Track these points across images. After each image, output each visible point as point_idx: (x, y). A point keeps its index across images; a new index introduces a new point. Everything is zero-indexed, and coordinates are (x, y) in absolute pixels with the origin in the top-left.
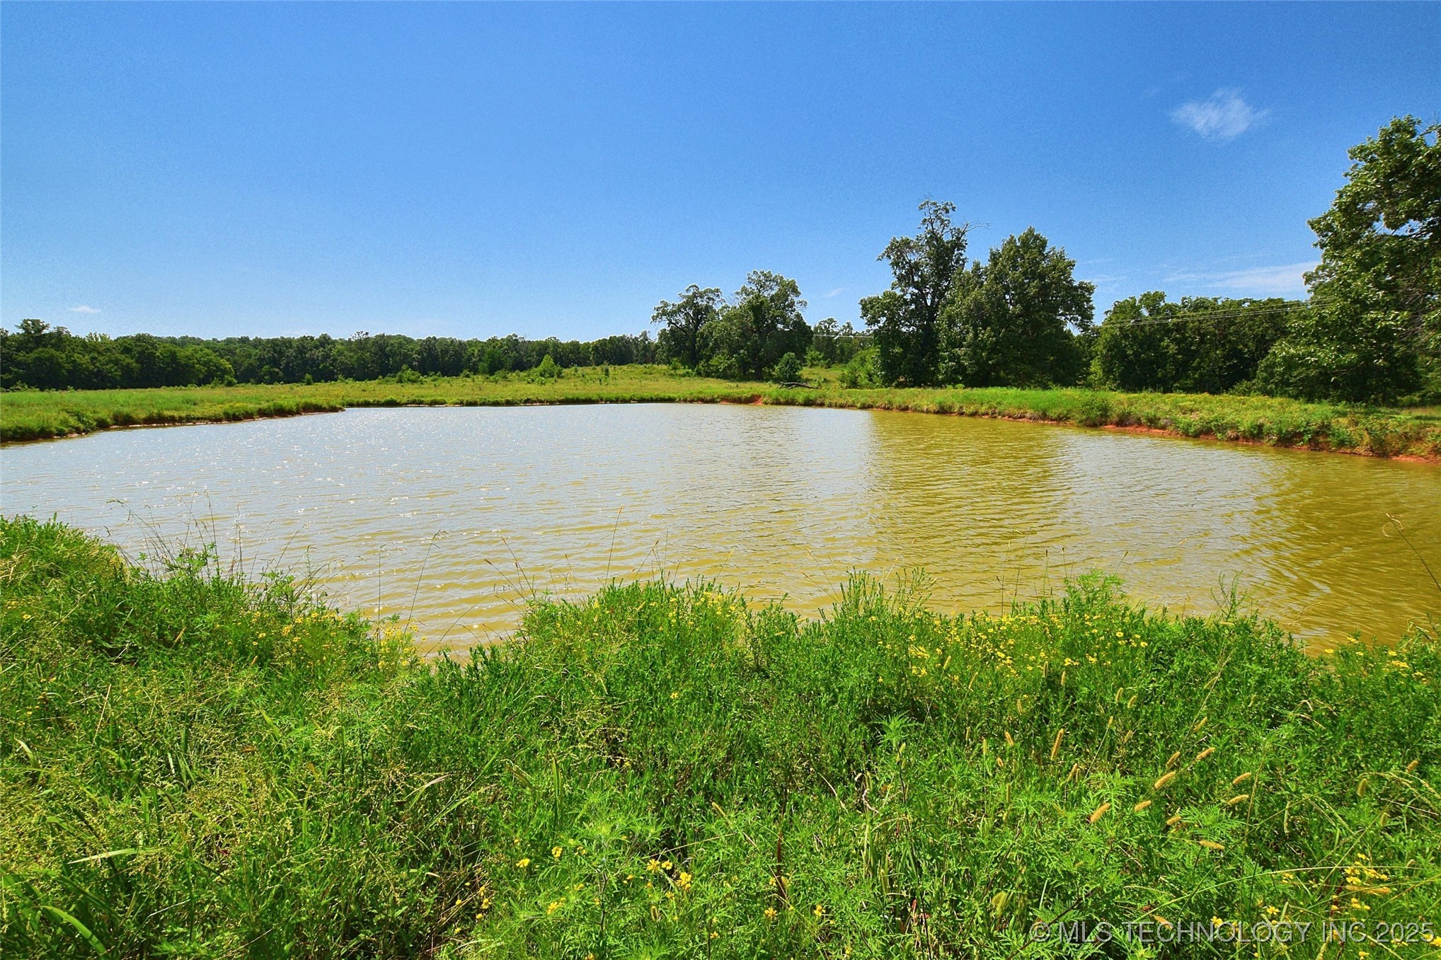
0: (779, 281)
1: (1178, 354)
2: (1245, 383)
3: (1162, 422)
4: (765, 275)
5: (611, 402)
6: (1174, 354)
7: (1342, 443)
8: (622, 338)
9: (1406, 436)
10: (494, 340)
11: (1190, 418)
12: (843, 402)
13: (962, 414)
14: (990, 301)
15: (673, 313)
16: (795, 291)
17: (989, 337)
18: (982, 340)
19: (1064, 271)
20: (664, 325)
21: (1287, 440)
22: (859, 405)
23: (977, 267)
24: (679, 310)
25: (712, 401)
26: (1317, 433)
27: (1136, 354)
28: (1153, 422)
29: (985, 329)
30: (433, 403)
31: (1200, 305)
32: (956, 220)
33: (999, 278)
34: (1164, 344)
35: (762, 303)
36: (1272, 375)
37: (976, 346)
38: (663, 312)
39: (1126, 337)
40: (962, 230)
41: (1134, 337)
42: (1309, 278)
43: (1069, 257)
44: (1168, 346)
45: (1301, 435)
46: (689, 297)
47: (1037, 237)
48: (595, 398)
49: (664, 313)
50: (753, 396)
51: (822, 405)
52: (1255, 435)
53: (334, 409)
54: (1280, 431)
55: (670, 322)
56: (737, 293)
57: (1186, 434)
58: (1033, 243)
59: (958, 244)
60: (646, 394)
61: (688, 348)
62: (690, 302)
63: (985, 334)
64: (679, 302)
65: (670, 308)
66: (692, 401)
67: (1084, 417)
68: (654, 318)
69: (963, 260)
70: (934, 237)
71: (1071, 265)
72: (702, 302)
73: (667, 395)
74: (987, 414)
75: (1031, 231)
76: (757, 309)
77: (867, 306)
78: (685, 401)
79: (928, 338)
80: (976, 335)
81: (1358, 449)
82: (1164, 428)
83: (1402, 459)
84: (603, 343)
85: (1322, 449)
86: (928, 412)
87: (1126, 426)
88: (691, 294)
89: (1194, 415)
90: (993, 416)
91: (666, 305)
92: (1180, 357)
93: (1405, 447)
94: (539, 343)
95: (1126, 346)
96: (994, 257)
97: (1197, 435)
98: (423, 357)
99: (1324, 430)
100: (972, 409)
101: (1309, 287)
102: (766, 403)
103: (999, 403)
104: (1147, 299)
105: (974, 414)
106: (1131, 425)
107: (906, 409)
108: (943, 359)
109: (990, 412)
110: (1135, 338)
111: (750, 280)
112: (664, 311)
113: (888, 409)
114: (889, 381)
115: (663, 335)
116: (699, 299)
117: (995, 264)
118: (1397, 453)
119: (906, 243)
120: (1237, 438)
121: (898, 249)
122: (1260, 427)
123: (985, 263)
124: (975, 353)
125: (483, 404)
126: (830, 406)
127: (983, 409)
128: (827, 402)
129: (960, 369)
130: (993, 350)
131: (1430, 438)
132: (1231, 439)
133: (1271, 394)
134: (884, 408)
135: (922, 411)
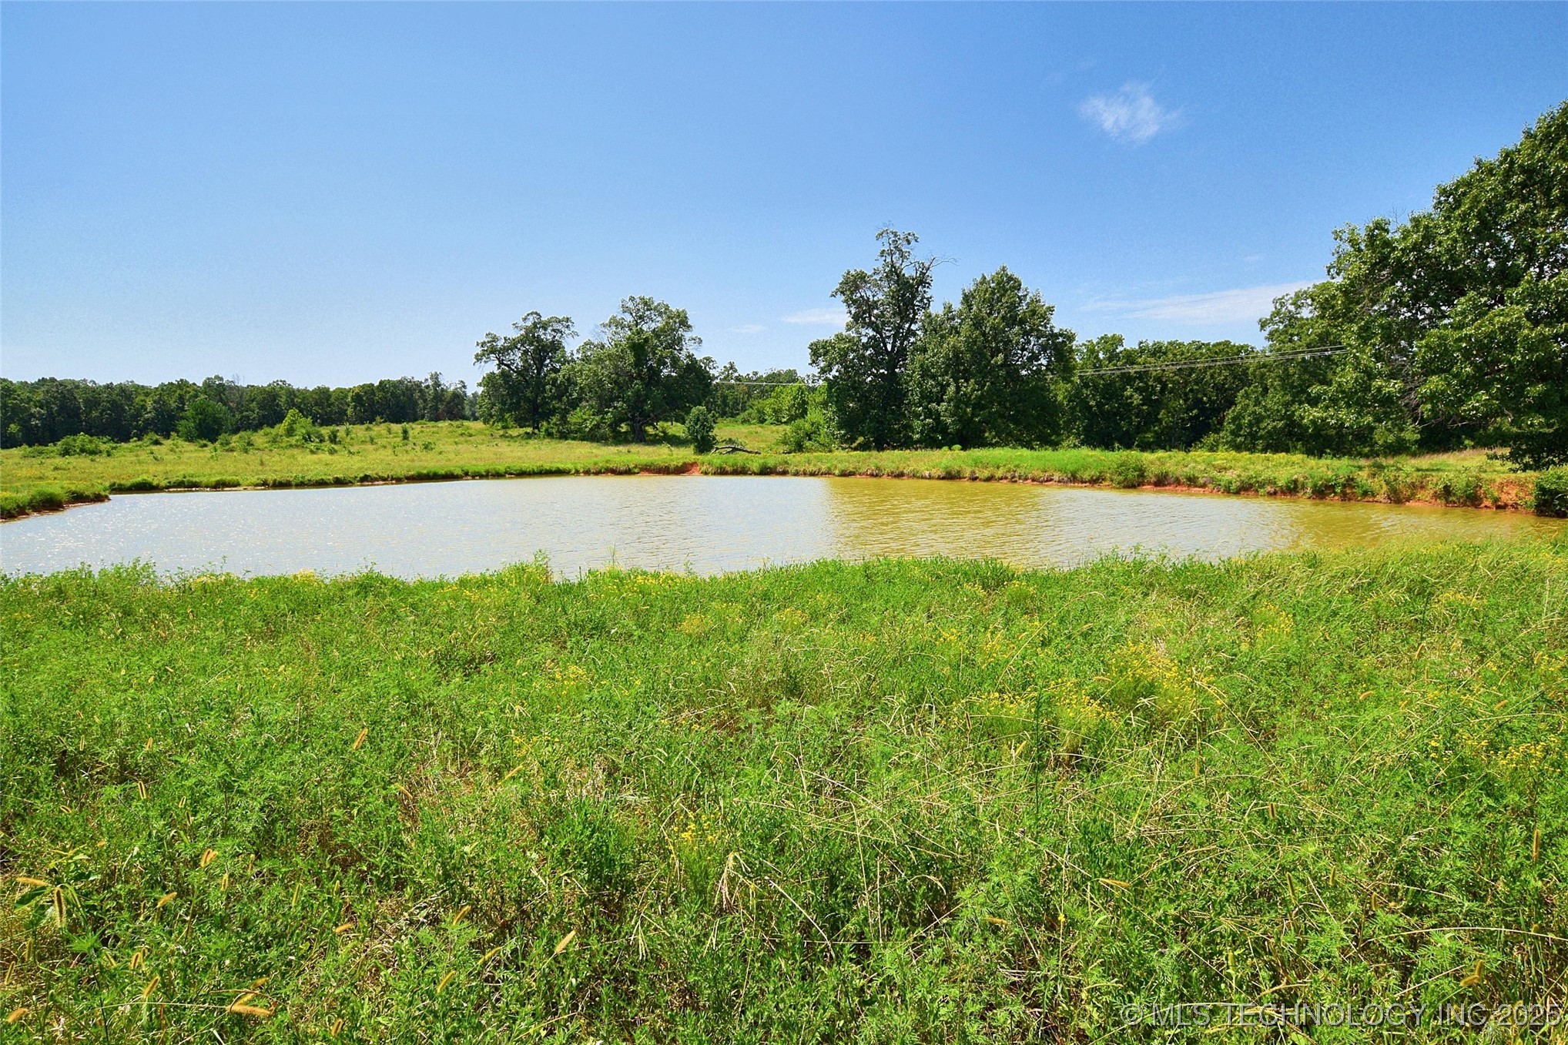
0: (663, 311)
1: (1142, 405)
2: (1213, 437)
3: (1201, 481)
4: (646, 304)
5: (481, 477)
6: (1138, 405)
7: (1365, 493)
8: (400, 382)
9: (1413, 486)
10: (163, 385)
11: (1228, 476)
12: (814, 469)
13: (974, 479)
14: (970, 350)
15: (505, 350)
16: (684, 323)
17: (974, 390)
18: (965, 394)
19: (1043, 317)
20: (492, 367)
21: (1322, 492)
22: (837, 472)
23: (949, 309)
24: (513, 346)
25: (628, 472)
26: (1344, 486)
27: (1099, 405)
28: (1192, 481)
29: (967, 381)
30: (220, 486)
31: (1158, 351)
32: (918, 254)
33: (978, 323)
34: (1128, 393)
35: (646, 340)
36: (1240, 427)
37: (960, 401)
38: (491, 349)
39: (1086, 386)
40: (927, 265)
41: (1094, 386)
42: (1263, 324)
43: (1046, 301)
44: (1132, 396)
45: (1333, 487)
46: (527, 328)
47: (1010, 279)
48: (458, 471)
49: (493, 351)
50: (685, 464)
51: (784, 473)
52: (1292, 489)
53: (99, 498)
54: (1315, 485)
55: (501, 363)
56: (604, 326)
57: (1228, 491)
58: (1007, 285)
59: (923, 281)
60: (527, 466)
61: (528, 400)
62: (530, 337)
63: (969, 387)
64: (515, 334)
65: (500, 344)
66: (598, 473)
67: (1121, 478)
68: (478, 358)
69: (928, 299)
70: (894, 273)
71: (1051, 309)
72: (547, 336)
73: (554, 466)
74: (1006, 478)
75: (1004, 269)
76: (639, 348)
77: (818, 351)
78: (587, 473)
79: (892, 391)
80: (958, 389)
81: (1378, 498)
82: (1204, 486)
83: (1411, 504)
84: (369, 389)
85: (1350, 500)
86: (930, 478)
87: (1164, 485)
88: (529, 323)
89: (1229, 473)
90: (1013, 480)
91: (495, 339)
92: (1145, 407)
93: (1413, 494)
94: (262, 390)
95: (1088, 396)
96: (967, 299)
97: (1237, 492)
98: (50, 413)
99: (1350, 482)
100: (986, 474)
101: (1266, 333)
102: (706, 473)
103: (1017, 466)
104: (1106, 342)
105: (989, 479)
106: (1169, 484)
107: (900, 475)
108: (917, 416)
109: (1009, 475)
110: (1096, 387)
111: (626, 309)
112: (492, 347)
113: (877, 475)
114: (848, 441)
115: (489, 381)
116: (541, 332)
117: (970, 307)
118: (1408, 500)
119: (861, 277)
120: (1275, 493)
121: (852, 285)
122: (1295, 482)
123: (957, 306)
124: (957, 407)
125: (301, 485)
126: (796, 474)
127: (999, 473)
128: (792, 469)
129: (939, 426)
130: (978, 406)
131: (1431, 486)
132: (1270, 494)
133: (1238, 448)
134: (872, 475)
135: (923, 478)
